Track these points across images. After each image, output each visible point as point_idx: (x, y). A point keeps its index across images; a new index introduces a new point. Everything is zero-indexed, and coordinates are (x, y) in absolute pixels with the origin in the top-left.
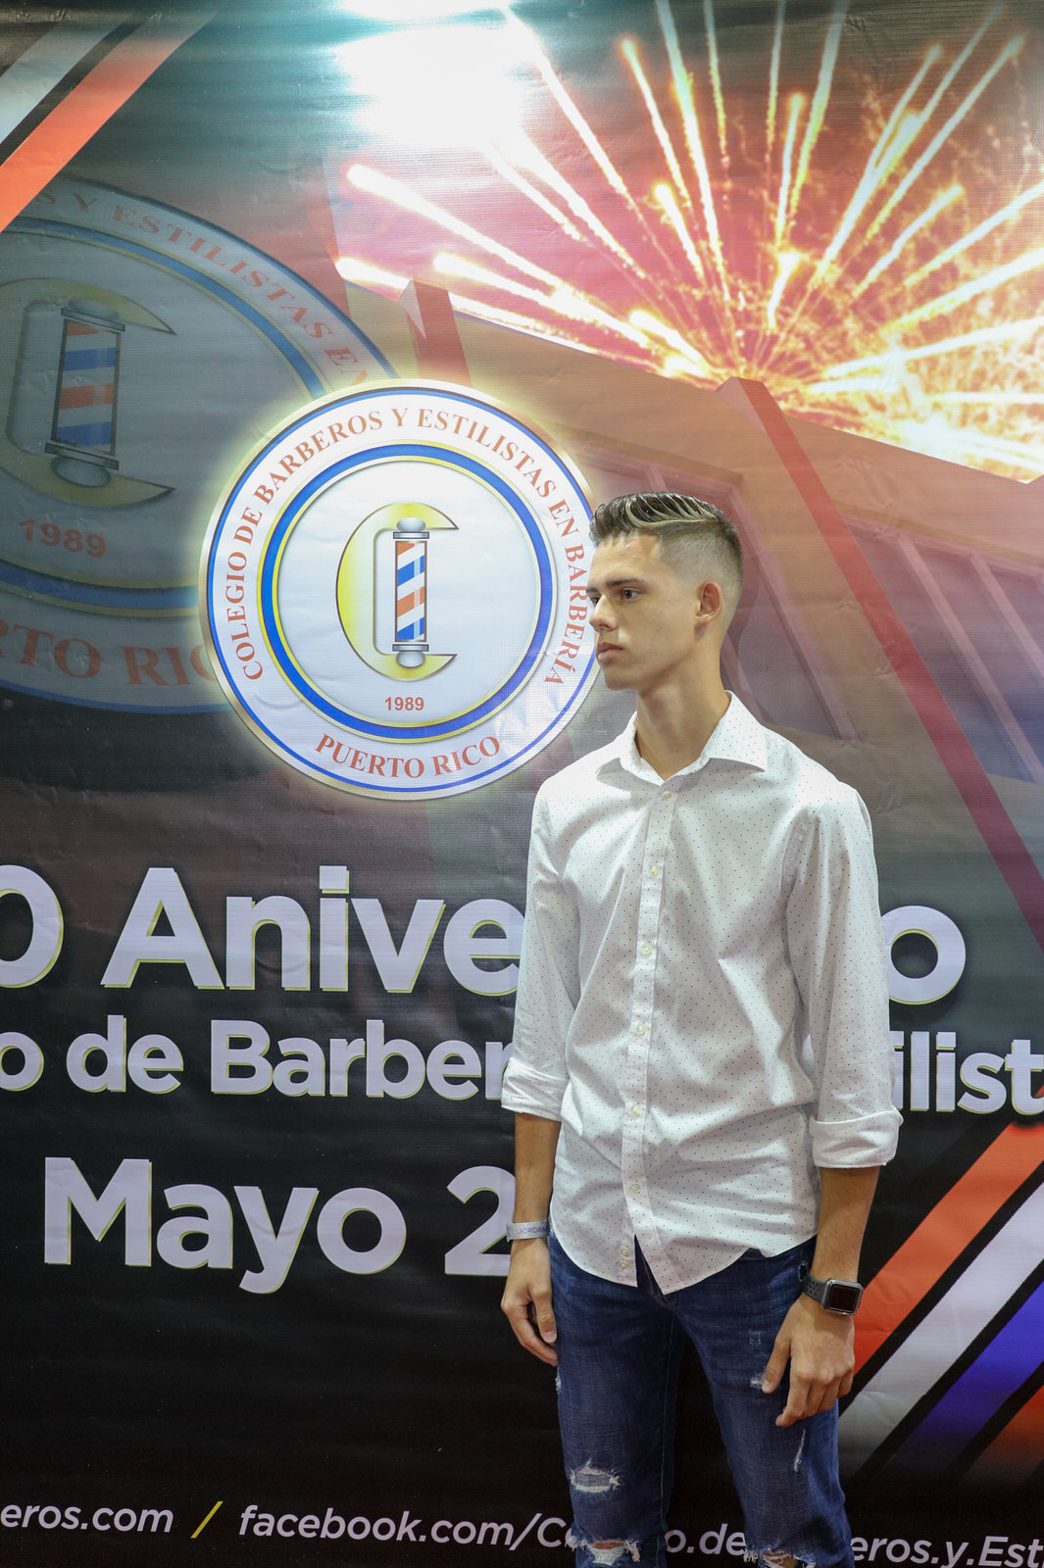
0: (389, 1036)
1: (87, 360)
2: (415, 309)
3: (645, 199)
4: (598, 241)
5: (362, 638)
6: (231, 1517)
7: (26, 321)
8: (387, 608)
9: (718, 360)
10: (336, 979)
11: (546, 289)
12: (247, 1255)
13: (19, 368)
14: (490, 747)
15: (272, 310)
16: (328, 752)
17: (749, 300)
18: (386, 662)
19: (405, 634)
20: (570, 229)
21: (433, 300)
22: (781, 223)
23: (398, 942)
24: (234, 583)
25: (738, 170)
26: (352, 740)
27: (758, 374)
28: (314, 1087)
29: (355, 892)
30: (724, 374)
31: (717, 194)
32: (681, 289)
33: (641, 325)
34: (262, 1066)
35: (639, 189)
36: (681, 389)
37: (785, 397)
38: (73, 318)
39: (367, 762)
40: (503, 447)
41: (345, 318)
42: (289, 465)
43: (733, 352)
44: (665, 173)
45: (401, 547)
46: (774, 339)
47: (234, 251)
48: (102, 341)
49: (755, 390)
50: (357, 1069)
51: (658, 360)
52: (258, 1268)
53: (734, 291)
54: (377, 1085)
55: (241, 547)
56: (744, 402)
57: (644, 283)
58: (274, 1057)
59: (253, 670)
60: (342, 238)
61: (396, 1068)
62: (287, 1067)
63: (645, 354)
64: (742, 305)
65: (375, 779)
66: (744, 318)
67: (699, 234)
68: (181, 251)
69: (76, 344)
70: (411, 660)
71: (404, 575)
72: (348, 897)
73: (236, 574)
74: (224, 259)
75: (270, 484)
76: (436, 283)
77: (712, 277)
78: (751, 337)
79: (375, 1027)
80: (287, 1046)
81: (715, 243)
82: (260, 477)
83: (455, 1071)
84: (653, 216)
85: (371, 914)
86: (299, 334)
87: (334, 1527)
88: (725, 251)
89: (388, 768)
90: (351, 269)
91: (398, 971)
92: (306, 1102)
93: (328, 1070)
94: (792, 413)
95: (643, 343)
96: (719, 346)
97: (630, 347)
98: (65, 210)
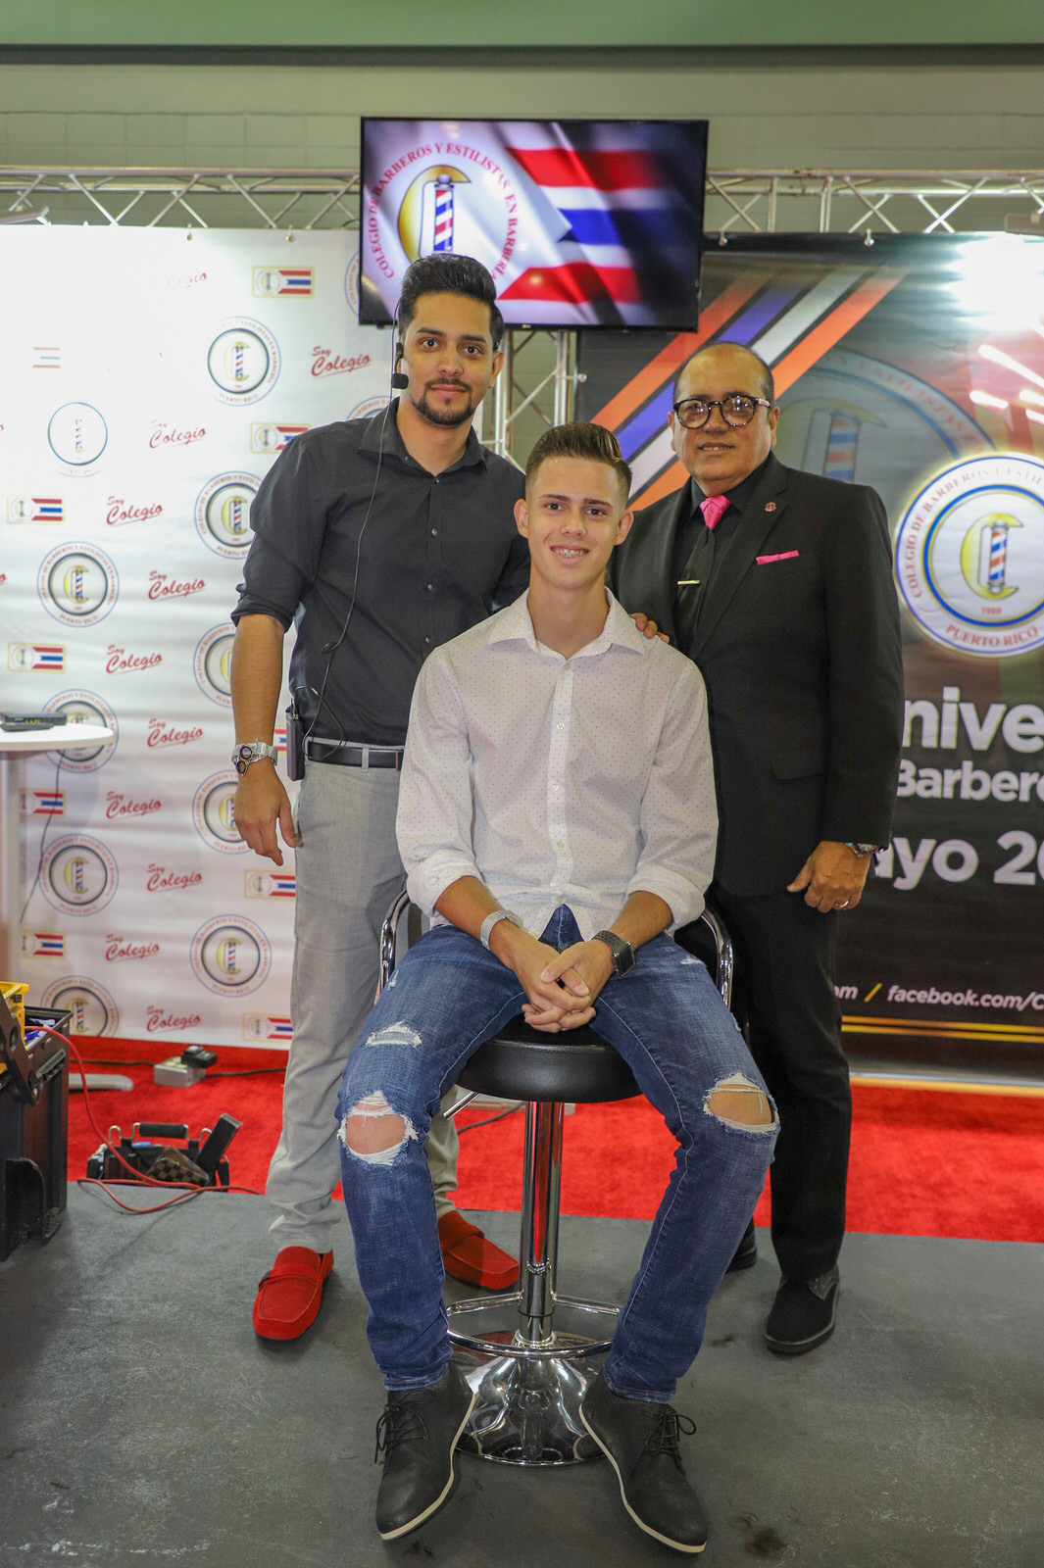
0: (975, 768)
1: (842, 439)
2: (1009, 418)
5: (972, 578)
6: (884, 992)
7: (812, 420)
8: (986, 564)
10: (949, 742)
12: (898, 870)
13: (807, 441)
14: (1032, 632)
15: (937, 417)
16: (952, 633)
18: (983, 589)
19: (994, 577)
21: (1018, 413)
23: (981, 722)
24: (909, 550)
26: (964, 627)
28: (936, 793)
29: (963, 699)
34: (911, 782)
38: (836, 418)
39: (970, 639)
41: (973, 420)
42: (941, 493)
45: (995, 535)
47: (919, 386)
48: (850, 430)
50: (957, 786)
52: (903, 876)
54: (967, 793)
55: (914, 532)
58: (917, 778)
59: (916, 591)
60: (975, 381)
61: (977, 785)
62: (922, 783)
65: (974, 646)
68: (893, 386)
69: (837, 430)
70: (996, 590)
71: (995, 548)
72: (958, 703)
73: (911, 545)
74: (914, 390)
75: (931, 502)
76: (1020, 404)
79: (968, 765)
80: (923, 773)
82: (926, 499)
83: (1006, 786)
85: (969, 711)
86: (949, 429)
87: (934, 997)
89: (981, 641)
90: (978, 397)
91: (981, 739)
92: (932, 799)
93: (943, 785)
98: (835, 364)
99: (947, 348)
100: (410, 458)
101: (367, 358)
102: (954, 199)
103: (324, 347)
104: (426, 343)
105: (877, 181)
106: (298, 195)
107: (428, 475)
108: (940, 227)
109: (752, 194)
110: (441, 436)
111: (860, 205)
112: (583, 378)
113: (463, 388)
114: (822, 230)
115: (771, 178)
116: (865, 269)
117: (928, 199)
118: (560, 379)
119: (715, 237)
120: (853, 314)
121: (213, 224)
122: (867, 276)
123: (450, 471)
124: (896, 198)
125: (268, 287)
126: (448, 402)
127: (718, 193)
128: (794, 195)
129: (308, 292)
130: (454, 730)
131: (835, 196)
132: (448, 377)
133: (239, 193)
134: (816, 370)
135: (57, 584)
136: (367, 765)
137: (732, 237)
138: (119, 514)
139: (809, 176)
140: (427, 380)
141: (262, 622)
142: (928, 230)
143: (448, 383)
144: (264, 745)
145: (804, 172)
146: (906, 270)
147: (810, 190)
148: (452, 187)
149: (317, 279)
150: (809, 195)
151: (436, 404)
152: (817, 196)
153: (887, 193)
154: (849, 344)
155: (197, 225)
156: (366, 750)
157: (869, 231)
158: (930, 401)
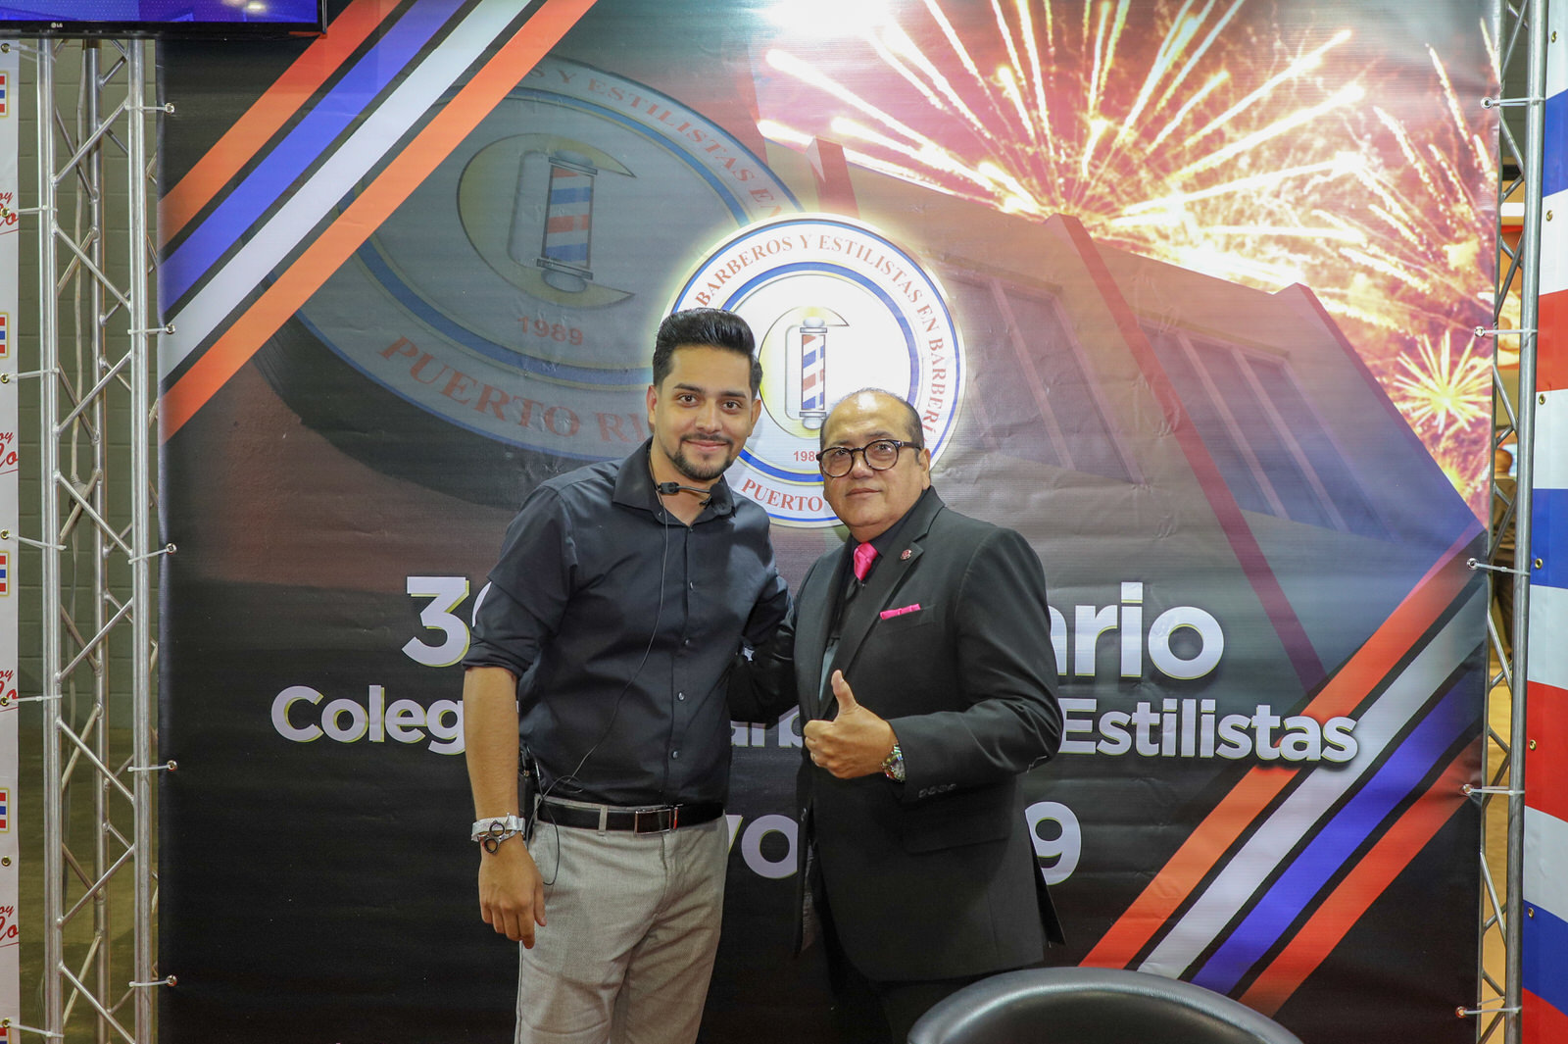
1: (569, 196)
2: (817, 160)
3: (991, 78)
4: (956, 110)
5: (776, 406)
7: (522, 166)
8: (795, 385)
9: (1045, 200)
11: (916, 146)
13: (516, 201)
15: (709, 160)
16: (751, 492)
17: (1068, 156)
18: (794, 425)
19: (808, 405)
20: (935, 101)
21: (830, 151)
22: (1093, 97)
25: (1061, 58)
26: (769, 482)
27: (1075, 211)
30: (1049, 211)
31: (1045, 75)
32: (1018, 146)
33: (987, 174)
35: (987, 70)
36: (1018, 223)
37: (1094, 228)
38: (558, 164)
39: (780, 499)
40: (883, 265)
41: (764, 165)
42: (722, 277)
43: (1056, 195)
44: (1007, 60)
45: (806, 339)
46: (1087, 185)
47: (680, 114)
48: (581, 182)
49: (1073, 224)
51: (999, 200)
53: (1057, 149)
54: (787, 740)
56: (1064, 233)
57: (990, 142)
60: (763, 106)
63: (990, 195)
64: (1063, 159)
66: (1065, 169)
67: (1031, 106)
68: (639, 114)
69: (560, 184)
70: (813, 424)
71: (807, 360)
74: (673, 121)
75: (707, 290)
76: (833, 140)
77: (1041, 138)
78: (1069, 183)
81: (1043, 112)
82: (699, 286)
84: (997, 91)
86: (729, 179)
88: (1051, 118)
89: (795, 504)
90: (770, 129)
94: (1100, 239)
95: (989, 187)
96: (1047, 189)
97: (980, 190)
98: (552, 82)
112: (169, 109)
118: (135, 112)
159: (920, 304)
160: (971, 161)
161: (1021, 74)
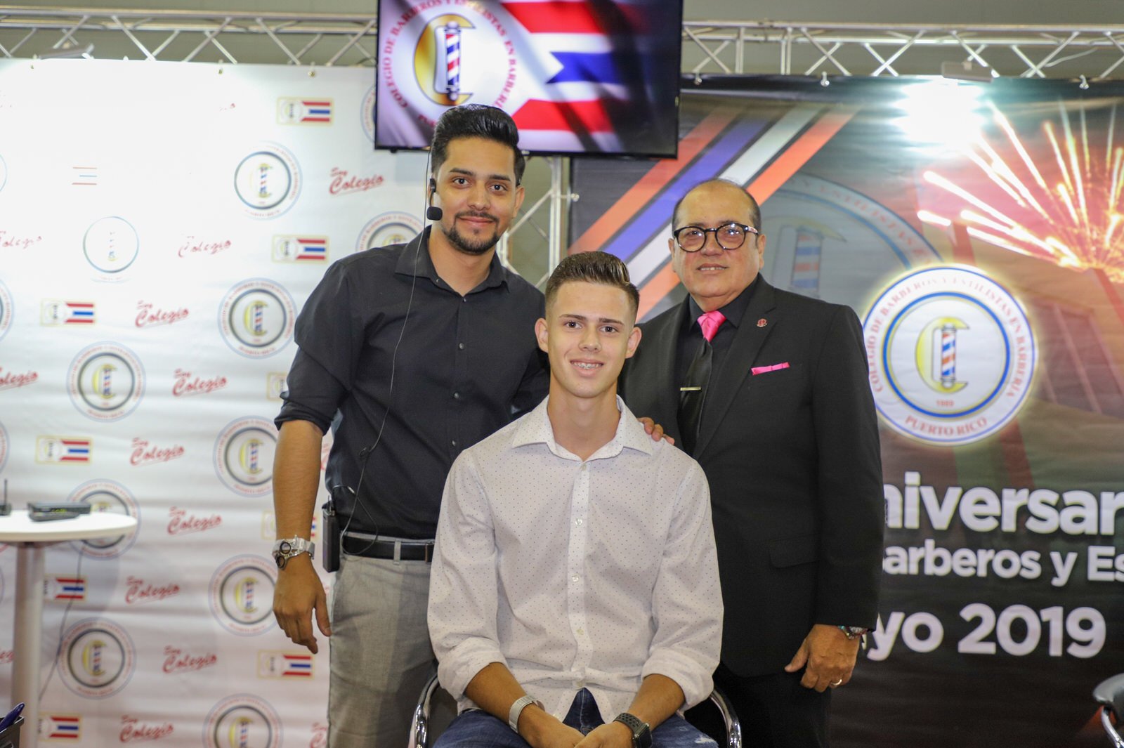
0: (937, 546)
1: (807, 251)
2: (952, 234)
3: (1053, 190)
4: (1032, 208)
5: (926, 373)
7: (780, 234)
8: (938, 362)
9: (1084, 259)
10: (913, 522)
11: (1010, 227)
12: (871, 643)
14: (982, 423)
15: (890, 233)
16: (910, 424)
17: (1098, 234)
19: (946, 373)
20: (1021, 203)
21: (960, 230)
22: (1112, 202)
23: (940, 503)
25: (1094, 179)
26: (921, 418)
27: (1101, 266)
28: (902, 569)
29: (923, 483)
30: (1086, 266)
31: (1085, 189)
32: (1069, 229)
33: (1051, 244)
35: (1051, 185)
36: (1068, 272)
37: (1113, 276)
38: (801, 232)
39: (928, 428)
40: (990, 294)
41: (921, 236)
42: (896, 299)
43: (1091, 257)
44: (1062, 180)
45: (945, 336)
46: (1108, 252)
47: (873, 206)
48: (814, 243)
49: (1100, 273)
50: (922, 562)
51: (1058, 259)
52: (876, 647)
53: (1092, 230)
54: (930, 569)
55: (874, 334)
56: (1095, 278)
57: (1053, 226)
59: (878, 386)
60: (921, 203)
61: (939, 561)
62: (890, 560)
63: (1052, 256)
64: (1095, 236)
65: (931, 436)
66: (1096, 242)
67: (1077, 206)
68: (849, 206)
69: (802, 244)
70: (948, 385)
71: (945, 348)
72: (919, 487)
73: (871, 346)
74: (868, 210)
75: (887, 307)
76: (961, 223)
77: (1082, 224)
78: (1098, 250)
79: (930, 543)
81: (1083, 209)
82: (883, 304)
83: (965, 563)
84: (1057, 197)
85: (929, 494)
86: (901, 243)
88: (1088, 213)
89: (937, 431)
90: (925, 216)
91: (941, 519)
92: (899, 576)
93: (908, 562)
94: (1116, 283)
95: (1052, 251)
96: (1085, 254)
97: (1046, 253)
98: (799, 187)
99: (896, 174)
100: (441, 280)
101: (381, 179)
102: (897, 47)
103: (342, 169)
104: (457, 181)
105: (828, 32)
106: (318, 37)
107: (457, 295)
108: (886, 71)
109: (721, 41)
110: (470, 260)
111: (814, 51)
112: (576, 197)
113: (490, 220)
114: (783, 72)
115: (738, 28)
116: (822, 106)
117: (875, 47)
118: (555, 198)
119: (691, 77)
120: (812, 145)
121: (241, 60)
122: (825, 111)
123: (475, 292)
124: (846, 46)
125: (291, 116)
126: (477, 232)
127: (692, 39)
128: (758, 42)
129: (327, 120)
130: (481, 526)
131: (794, 43)
132: (476, 211)
133: (266, 33)
134: (780, 191)
135: (86, 381)
136: (399, 558)
137: (705, 77)
138: (147, 318)
139: (772, 27)
140: (457, 212)
141: (303, 428)
142: (876, 74)
143: (476, 215)
144: (302, 540)
145: (767, 24)
146: (859, 107)
147: (772, 38)
148: (459, 31)
149: (337, 112)
150: (771, 42)
151: (466, 234)
152: (778, 43)
153: (839, 41)
154: (810, 169)
155: (227, 61)
156: (398, 544)
157: (825, 74)
158: (883, 219)
159: (1012, 317)
160: (1042, 236)
161: (1071, 188)
